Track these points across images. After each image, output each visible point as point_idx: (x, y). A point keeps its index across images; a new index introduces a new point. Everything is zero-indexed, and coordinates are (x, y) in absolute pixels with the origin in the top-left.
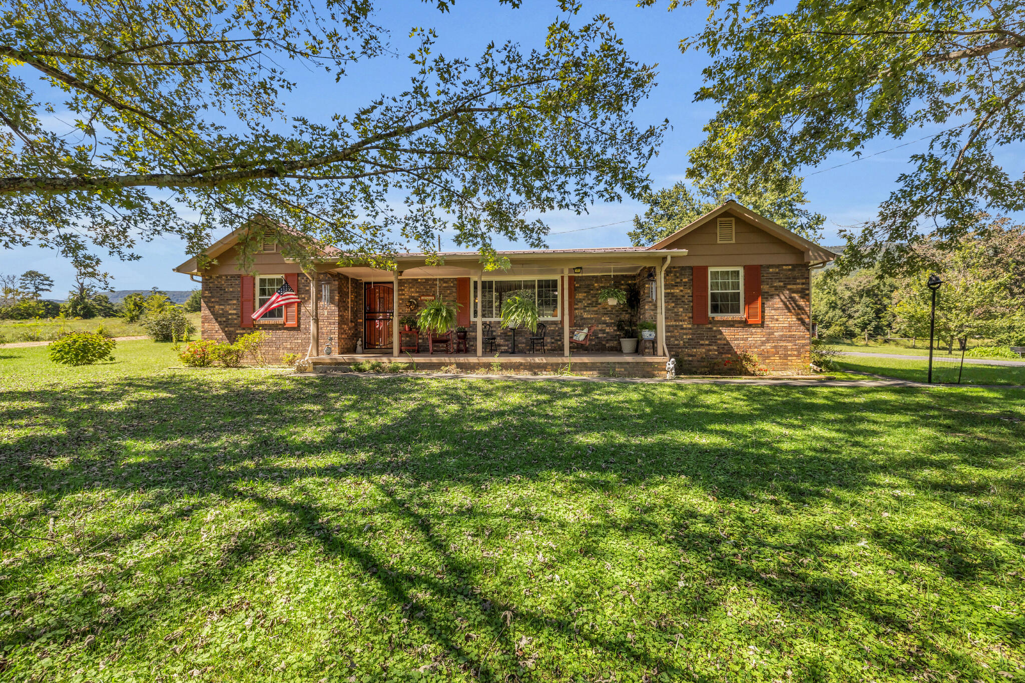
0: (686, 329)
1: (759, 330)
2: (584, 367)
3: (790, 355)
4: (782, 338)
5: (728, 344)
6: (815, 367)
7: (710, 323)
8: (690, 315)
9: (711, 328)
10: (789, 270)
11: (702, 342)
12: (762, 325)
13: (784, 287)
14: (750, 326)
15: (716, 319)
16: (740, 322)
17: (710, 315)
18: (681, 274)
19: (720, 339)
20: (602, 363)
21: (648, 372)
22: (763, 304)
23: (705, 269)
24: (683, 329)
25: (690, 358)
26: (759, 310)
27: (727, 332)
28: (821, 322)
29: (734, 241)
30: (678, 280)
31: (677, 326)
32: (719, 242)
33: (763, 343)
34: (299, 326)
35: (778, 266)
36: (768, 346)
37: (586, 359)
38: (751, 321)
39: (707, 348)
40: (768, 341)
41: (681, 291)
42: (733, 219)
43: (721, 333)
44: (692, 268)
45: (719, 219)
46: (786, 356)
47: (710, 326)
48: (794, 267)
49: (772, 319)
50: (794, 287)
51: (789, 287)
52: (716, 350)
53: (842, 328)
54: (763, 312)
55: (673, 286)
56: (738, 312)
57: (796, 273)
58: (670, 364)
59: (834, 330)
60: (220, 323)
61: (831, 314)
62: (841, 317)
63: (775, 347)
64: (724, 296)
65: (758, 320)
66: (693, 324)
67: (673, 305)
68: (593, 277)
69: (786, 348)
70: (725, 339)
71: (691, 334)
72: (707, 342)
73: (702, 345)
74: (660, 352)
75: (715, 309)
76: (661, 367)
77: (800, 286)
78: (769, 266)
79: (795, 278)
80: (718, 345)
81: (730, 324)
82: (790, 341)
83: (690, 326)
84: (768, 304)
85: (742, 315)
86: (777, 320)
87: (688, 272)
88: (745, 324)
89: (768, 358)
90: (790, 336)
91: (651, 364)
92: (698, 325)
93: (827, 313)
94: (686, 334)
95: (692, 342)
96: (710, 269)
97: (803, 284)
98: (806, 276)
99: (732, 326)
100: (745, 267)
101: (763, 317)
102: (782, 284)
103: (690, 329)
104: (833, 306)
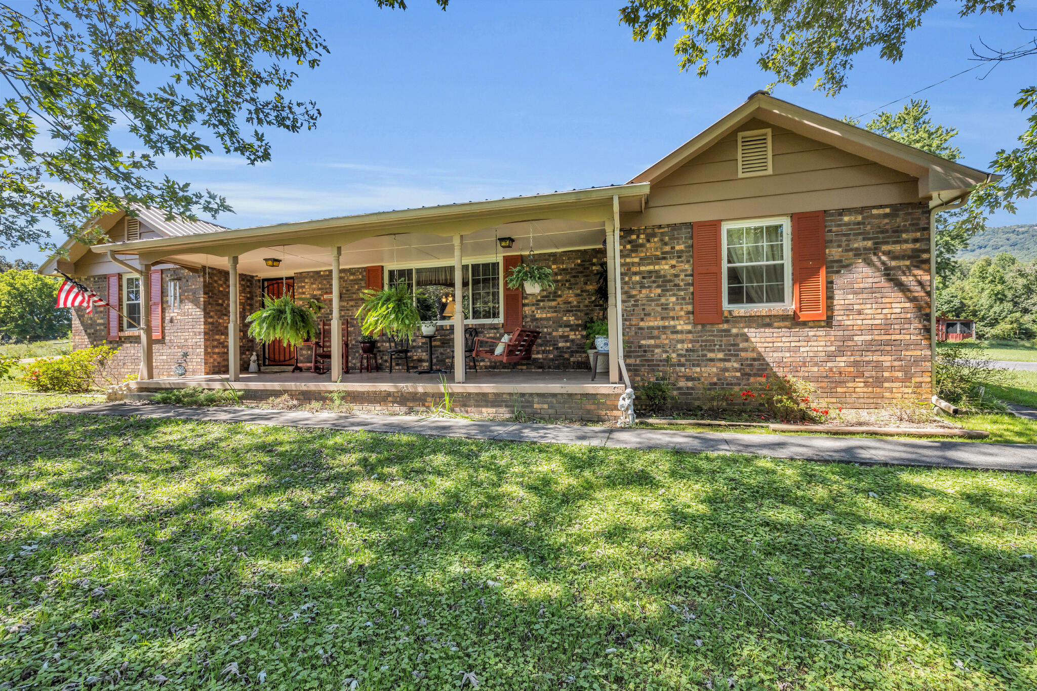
0: (682, 332)
1: (821, 332)
2: (483, 400)
3: (887, 380)
4: (869, 347)
5: (760, 358)
6: (944, 404)
7: (727, 321)
8: (690, 308)
9: (729, 331)
10: (886, 216)
11: (710, 355)
12: (829, 322)
13: (875, 250)
14: (804, 324)
15: (736, 314)
16: (784, 318)
17: (726, 306)
18: (672, 238)
19: (745, 350)
20: (510, 394)
21: (589, 412)
22: (830, 283)
23: (715, 225)
24: (677, 332)
25: (690, 384)
26: (822, 294)
27: (758, 338)
28: (983, 319)
29: (770, 171)
30: (667, 248)
31: (664, 327)
32: (741, 175)
33: (831, 356)
34: (163, 338)
35: (861, 210)
36: (841, 362)
37: (488, 388)
38: (804, 316)
39: (721, 365)
40: (841, 352)
41: (673, 267)
42: (769, 131)
43: (747, 339)
44: (690, 225)
45: (741, 135)
46: (879, 381)
47: (725, 326)
48: (896, 209)
49: (849, 310)
50: (897, 247)
51: (885, 248)
52: (737, 370)
53: (1015, 325)
54: (830, 297)
55: (658, 258)
56: (782, 300)
57: (899, 221)
58: (625, 398)
59: (1003, 327)
60: (89, 335)
61: (997, 308)
62: (1012, 312)
63: (856, 364)
64: (755, 273)
65: (821, 313)
66: (695, 324)
67: (659, 291)
68: (550, 255)
69: (878, 366)
70: (754, 349)
71: (691, 341)
72: (721, 355)
73: (712, 360)
74: (614, 375)
75: (736, 296)
76: (610, 402)
77: (911, 246)
78: (842, 212)
79: (897, 231)
80: (742, 361)
81: (766, 322)
82: (888, 353)
83: (689, 327)
84: (839, 281)
85: (789, 305)
86: (860, 313)
87: (684, 233)
88: (794, 321)
89: (842, 383)
90: (888, 343)
91: (593, 396)
92: (703, 325)
93: (991, 307)
94: (682, 342)
95: (694, 356)
96: (725, 227)
97: (916, 240)
98: (922, 224)
99: (769, 325)
100: (792, 216)
101: (830, 308)
102: (869, 244)
103: (690, 332)
104: (1000, 298)
